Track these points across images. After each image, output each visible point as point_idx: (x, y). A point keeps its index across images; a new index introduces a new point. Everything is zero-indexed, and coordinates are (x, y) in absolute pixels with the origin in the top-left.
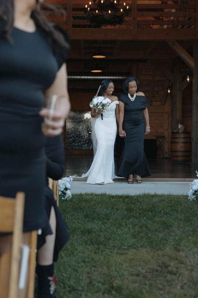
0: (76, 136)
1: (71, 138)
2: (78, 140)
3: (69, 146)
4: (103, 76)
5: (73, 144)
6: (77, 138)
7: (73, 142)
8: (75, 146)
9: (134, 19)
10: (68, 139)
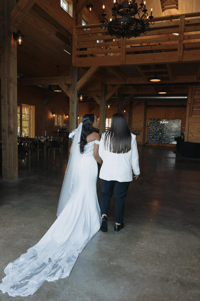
0: (154, 134)
1: (151, 135)
2: (155, 137)
3: (150, 141)
4: (168, 97)
5: (152, 139)
6: (155, 136)
7: (152, 138)
8: (153, 141)
9: (180, 42)
10: (149, 136)
